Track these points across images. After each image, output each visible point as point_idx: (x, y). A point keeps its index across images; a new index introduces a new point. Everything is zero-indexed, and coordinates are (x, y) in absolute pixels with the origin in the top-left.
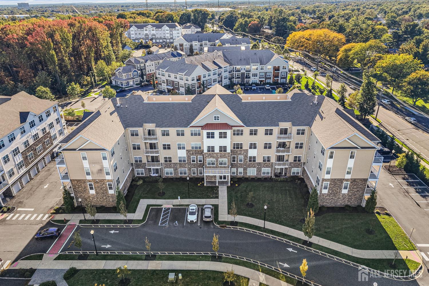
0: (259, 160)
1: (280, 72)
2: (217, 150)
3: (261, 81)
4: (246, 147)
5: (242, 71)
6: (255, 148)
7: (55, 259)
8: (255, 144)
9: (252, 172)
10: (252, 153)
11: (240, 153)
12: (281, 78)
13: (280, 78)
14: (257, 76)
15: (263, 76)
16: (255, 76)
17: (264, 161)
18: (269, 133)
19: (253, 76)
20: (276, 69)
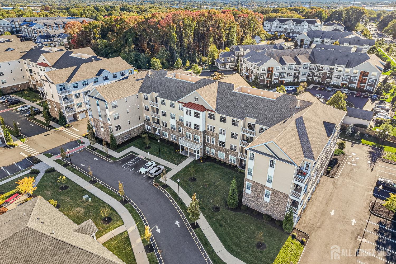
0: (227, 147)
1: (368, 78)
2: (193, 127)
3: (343, 84)
4: (217, 131)
5: (324, 71)
6: (224, 134)
7: (54, 161)
8: (224, 131)
9: (221, 156)
10: (222, 138)
11: (213, 135)
12: (368, 85)
13: (366, 85)
14: (339, 78)
15: (347, 79)
16: (337, 78)
17: (231, 149)
18: (235, 123)
19: (335, 77)
20: (364, 74)
